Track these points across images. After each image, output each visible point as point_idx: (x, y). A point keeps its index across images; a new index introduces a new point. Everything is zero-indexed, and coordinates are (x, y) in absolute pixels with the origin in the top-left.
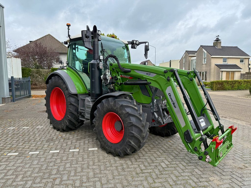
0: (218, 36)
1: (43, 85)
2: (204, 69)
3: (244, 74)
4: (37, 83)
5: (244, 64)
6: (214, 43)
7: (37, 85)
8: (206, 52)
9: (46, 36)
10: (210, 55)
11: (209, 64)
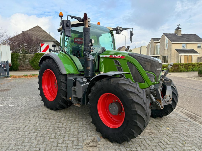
0: (179, 25)
1: (28, 67)
2: (166, 53)
3: (200, 58)
4: (24, 65)
5: (201, 49)
6: (175, 31)
7: (24, 67)
8: (167, 39)
9: (35, 27)
10: (171, 42)
11: (170, 49)
